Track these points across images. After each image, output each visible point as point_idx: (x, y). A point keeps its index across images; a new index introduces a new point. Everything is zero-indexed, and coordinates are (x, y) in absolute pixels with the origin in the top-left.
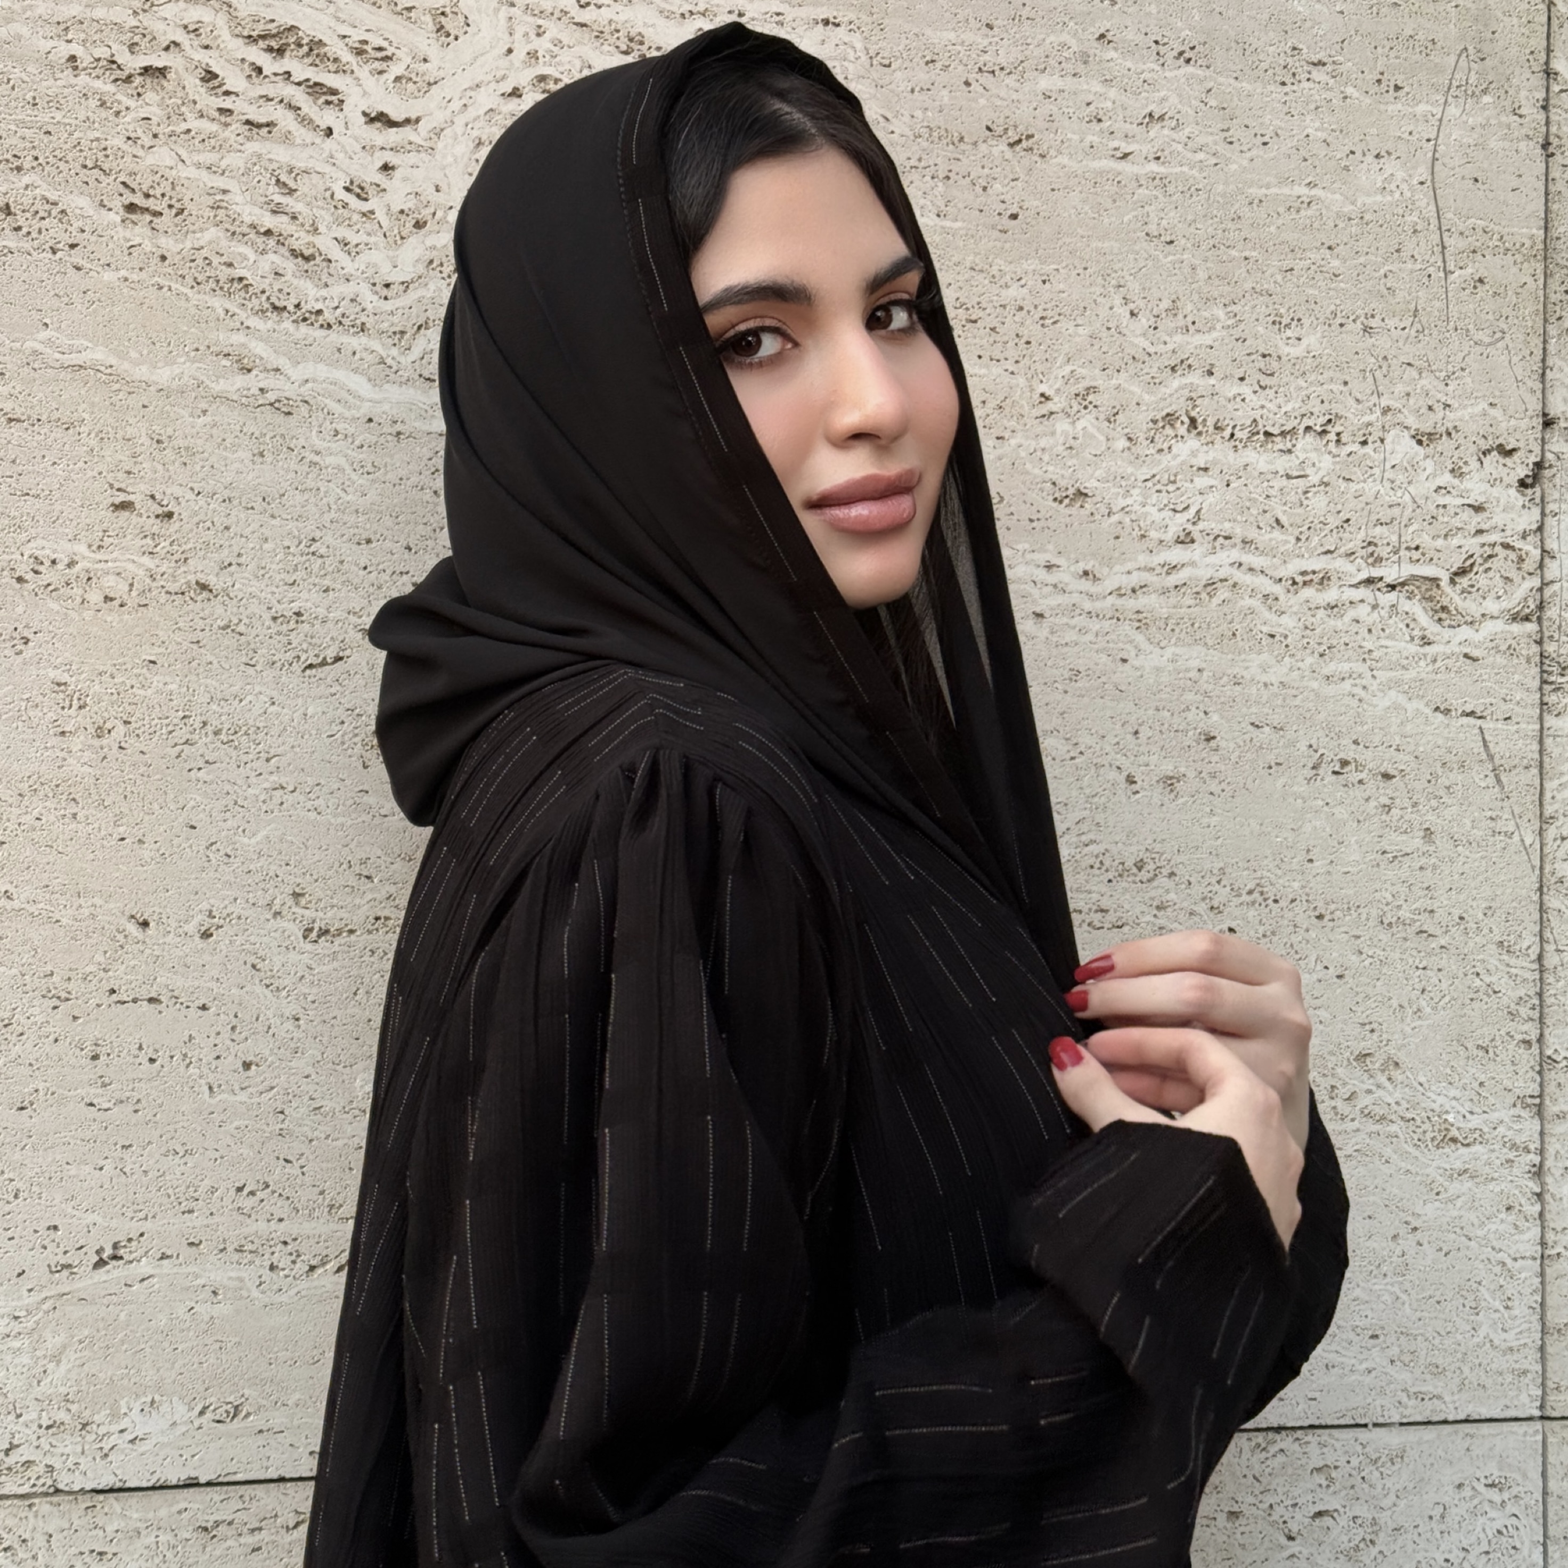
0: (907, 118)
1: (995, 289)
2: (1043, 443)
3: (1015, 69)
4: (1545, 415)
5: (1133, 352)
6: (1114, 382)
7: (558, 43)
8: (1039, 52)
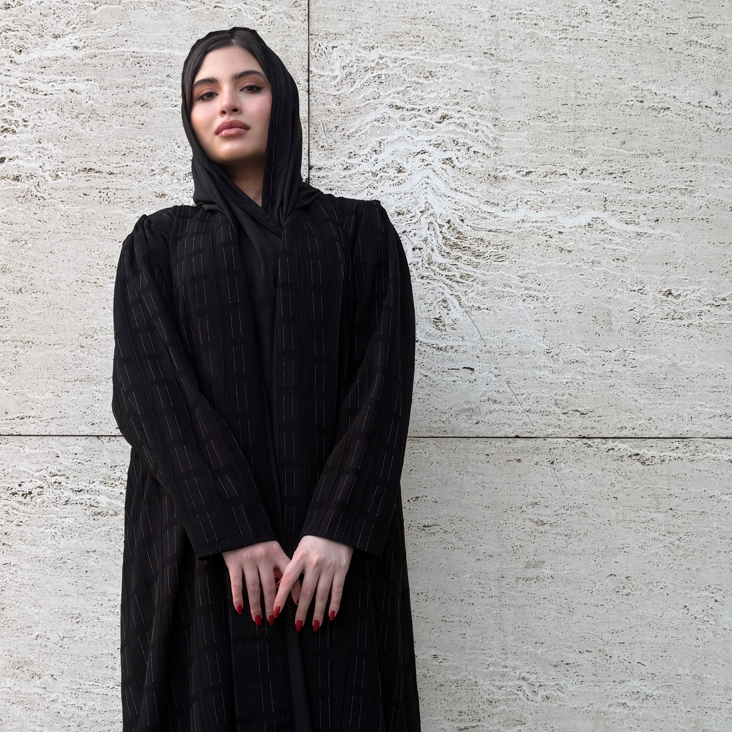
0: (111, 102)
1: (138, 143)
2: (152, 182)
3: (143, 87)
4: (309, 165)
5: (179, 157)
6: (173, 165)
7: (15, 92)
8: (150, 82)
